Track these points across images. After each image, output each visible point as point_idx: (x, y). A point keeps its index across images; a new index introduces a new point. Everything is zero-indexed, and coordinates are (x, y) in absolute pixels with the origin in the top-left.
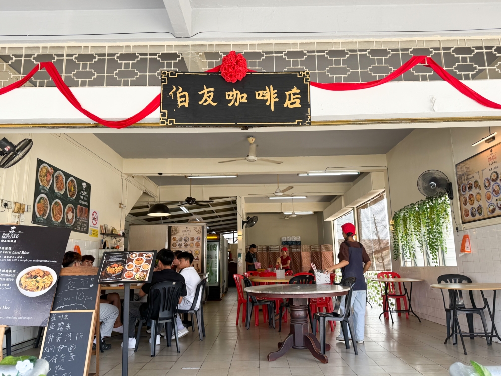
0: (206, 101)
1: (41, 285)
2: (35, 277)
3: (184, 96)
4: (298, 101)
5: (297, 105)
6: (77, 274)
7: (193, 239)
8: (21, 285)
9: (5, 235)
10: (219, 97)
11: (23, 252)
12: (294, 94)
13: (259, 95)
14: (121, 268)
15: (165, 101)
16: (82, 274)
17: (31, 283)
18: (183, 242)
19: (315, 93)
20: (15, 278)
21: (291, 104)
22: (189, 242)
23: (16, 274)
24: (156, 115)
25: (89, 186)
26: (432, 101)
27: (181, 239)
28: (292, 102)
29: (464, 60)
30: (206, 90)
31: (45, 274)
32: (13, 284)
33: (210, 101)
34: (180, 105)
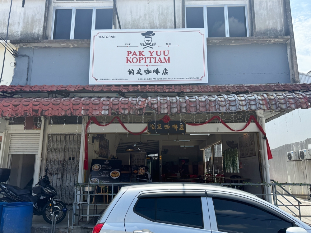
0: (159, 128)
1: (116, 176)
2: (115, 173)
3: (153, 126)
4: (183, 128)
5: (183, 129)
6: (125, 173)
7: (141, 160)
8: (111, 175)
9: (105, 162)
10: (162, 127)
11: (111, 167)
12: (182, 126)
13: (173, 126)
14: (137, 171)
15: (148, 128)
16: (126, 173)
17: (114, 175)
18: (136, 161)
19: (187, 126)
20: (110, 174)
21: (181, 129)
22: (139, 161)
23: (110, 173)
24: (146, 131)
25: (108, 141)
26: (218, 129)
27: (136, 159)
28: (181, 128)
29: (228, 117)
30: (159, 125)
31: (117, 173)
32: (109, 175)
33: (160, 128)
34: (152, 129)
